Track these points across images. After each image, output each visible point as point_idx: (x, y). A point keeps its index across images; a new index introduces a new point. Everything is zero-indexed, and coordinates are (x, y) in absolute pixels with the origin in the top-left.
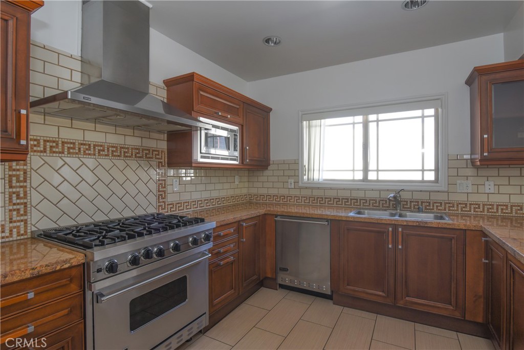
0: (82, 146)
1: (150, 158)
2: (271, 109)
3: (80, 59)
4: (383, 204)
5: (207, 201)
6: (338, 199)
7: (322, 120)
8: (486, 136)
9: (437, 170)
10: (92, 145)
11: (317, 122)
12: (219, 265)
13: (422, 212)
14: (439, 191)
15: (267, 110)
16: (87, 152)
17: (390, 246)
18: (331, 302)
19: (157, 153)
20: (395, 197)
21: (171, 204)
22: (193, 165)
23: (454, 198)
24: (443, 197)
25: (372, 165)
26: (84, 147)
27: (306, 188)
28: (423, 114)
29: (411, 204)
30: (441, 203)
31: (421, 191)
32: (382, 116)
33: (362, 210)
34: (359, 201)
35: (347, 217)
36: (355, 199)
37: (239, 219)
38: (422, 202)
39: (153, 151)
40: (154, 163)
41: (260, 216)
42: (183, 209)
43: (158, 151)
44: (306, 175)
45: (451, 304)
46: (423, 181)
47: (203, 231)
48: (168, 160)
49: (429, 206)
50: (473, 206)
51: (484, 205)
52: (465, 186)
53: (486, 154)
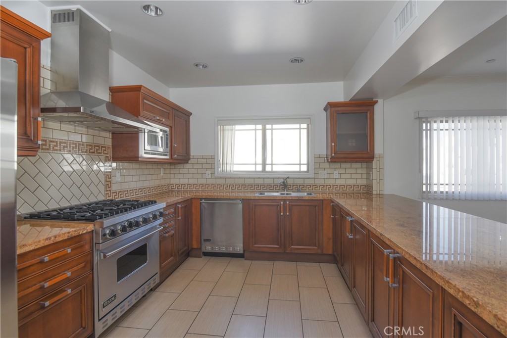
0: (51, 143)
1: (99, 153)
2: (191, 114)
3: (49, 69)
4: (276, 187)
5: (140, 190)
6: (244, 185)
7: (233, 126)
8: (333, 144)
9: (308, 164)
10: (58, 142)
11: (230, 127)
12: (165, 237)
13: (300, 192)
14: (309, 178)
15: (188, 114)
16: (55, 148)
17: (282, 214)
18: (243, 259)
19: (105, 149)
20: (284, 183)
21: (115, 192)
22: (140, 159)
23: (317, 182)
24: (311, 182)
25: (268, 161)
26: (53, 144)
27: (221, 178)
28: (300, 127)
29: (293, 187)
30: (310, 186)
31: (299, 178)
32: (275, 126)
33: (263, 193)
34: (260, 186)
35: (254, 197)
36: (257, 185)
37: (176, 202)
38: (300, 186)
39: (102, 147)
40: (103, 158)
41: (188, 200)
42: (124, 197)
43: (105, 147)
44: (220, 167)
45: (316, 246)
46: (300, 172)
47: (157, 210)
48: (112, 155)
49: (304, 188)
50: (327, 187)
51: (333, 186)
52: (323, 174)
53: (333, 155)
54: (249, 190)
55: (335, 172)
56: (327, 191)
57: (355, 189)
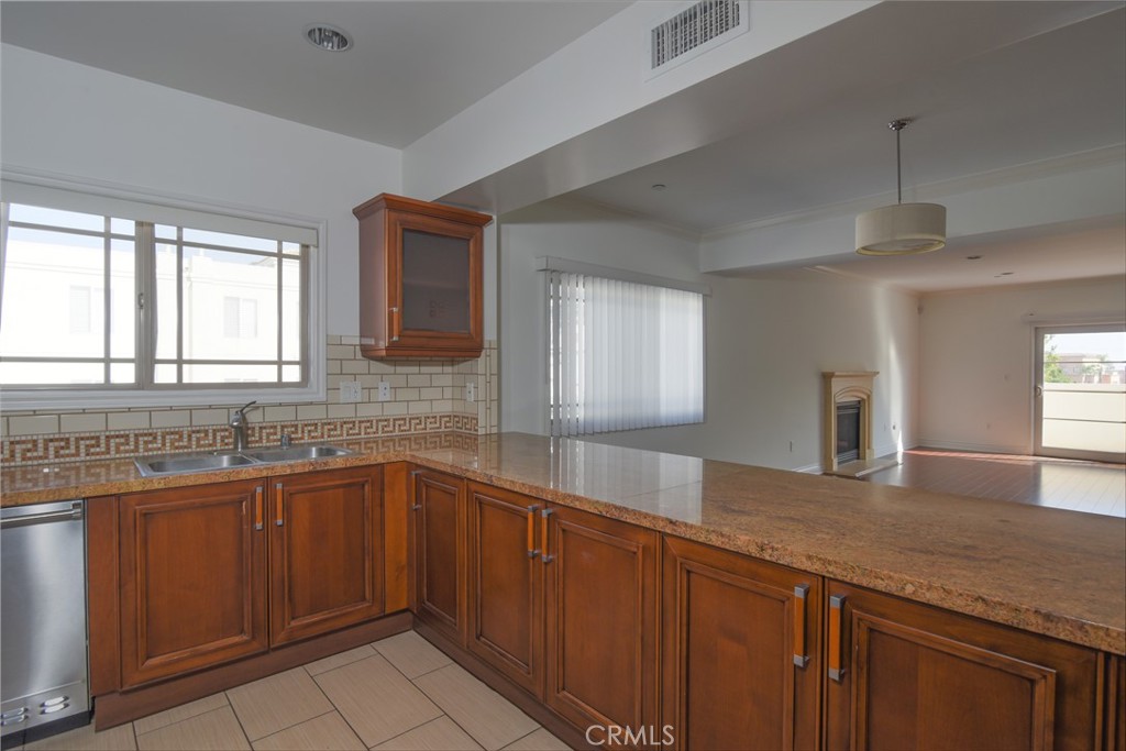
4: (198, 439)
6: (59, 442)
8: (395, 309)
9: (304, 363)
14: (311, 403)
17: (258, 526)
23: (337, 414)
24: (318, 414)
28: (280, 250)
29: (261, 432)
31: (280, 405)
34: (132, 439)
36: (122, 436)
38: (282, 427)
46: (281, 385)
49: (296, 432)
50: (363, 425)
51: (377, 421)
52: (350, 392)
53: (395, 339)
54: (83, 457)
55: (381, 385)
56: (363, 436)
57: (429, 426)
